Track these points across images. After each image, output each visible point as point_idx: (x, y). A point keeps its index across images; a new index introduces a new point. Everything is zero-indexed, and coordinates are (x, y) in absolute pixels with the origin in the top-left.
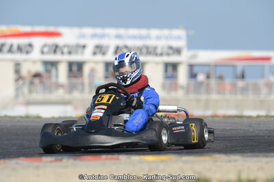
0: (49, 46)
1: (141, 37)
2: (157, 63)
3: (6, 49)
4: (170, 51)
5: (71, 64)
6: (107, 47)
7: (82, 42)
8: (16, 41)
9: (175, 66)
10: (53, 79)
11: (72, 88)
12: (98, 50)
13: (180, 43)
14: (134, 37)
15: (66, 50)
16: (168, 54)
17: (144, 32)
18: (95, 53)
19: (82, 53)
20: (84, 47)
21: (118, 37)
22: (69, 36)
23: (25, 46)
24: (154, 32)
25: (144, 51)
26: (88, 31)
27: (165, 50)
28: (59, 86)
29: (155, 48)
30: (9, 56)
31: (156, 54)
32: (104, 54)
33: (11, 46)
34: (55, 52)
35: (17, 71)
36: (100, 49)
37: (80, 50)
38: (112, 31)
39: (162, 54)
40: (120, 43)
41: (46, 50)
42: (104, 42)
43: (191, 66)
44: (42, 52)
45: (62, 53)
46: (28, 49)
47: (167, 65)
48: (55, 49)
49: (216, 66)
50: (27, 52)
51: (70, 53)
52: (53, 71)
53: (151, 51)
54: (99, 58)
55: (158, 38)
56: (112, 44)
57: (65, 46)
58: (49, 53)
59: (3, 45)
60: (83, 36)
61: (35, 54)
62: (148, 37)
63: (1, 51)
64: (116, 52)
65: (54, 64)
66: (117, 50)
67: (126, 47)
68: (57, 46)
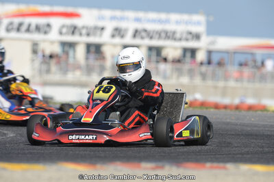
0: (67, 26)
1: (160, 21)
2: (175, 48)
3: (24, 28)
4: (189, 37)
5: (89, 46)
6: (126, 30)
7: (101, 24)
8: (34, 21)
9: (193, 52)
10: (71, 60)
11: (89, 70)
12: (117, 33)
13: (200, 29)
14: (153, 21)
15: (84, 31)
16: (187, 40)
17: (163, 16)
18: (113, 36)
19: (101, 35)
20: (103, 29)
21: (138, 20)
22: (88, 17)
23: (44, 25)
24: (174, 17)
25: (163, 35)
26: (107, 13)
27: (184, 36)
28: (77, 67)
29: (174, 33)
30: (27, 36)
31: (175, 39)
32: (122, 37)
33: (29, 25)
34: (73, 33)
35: (35, 52)
36: (118, 32)
37: (99, 32)
38: (131, 14)
39: (180, 39)
40: (139, 26)
41: (64, 30)
42: (123, 25)
43: (210, 53)
44: (61, 33)
46: (47, 29)
47: (185, 50)
48: (74, 30)
49: (235, 53)
50: (46, 33)
51: (88, 35)
52: (71, 53)
53: (169, 35)
54: (117, 40)
55: (177, 22)
56: (131, 26)
57: (83, 27)
58: (67, 33)
59: (21, 25)
60: (101, 18)
61: (54, 35)
62: (167, 21)
63: (18, 30)
64: (134, 36)
65: (72, 45)
66: (136, 33)
67: (145, 31)
68: (75, 28)
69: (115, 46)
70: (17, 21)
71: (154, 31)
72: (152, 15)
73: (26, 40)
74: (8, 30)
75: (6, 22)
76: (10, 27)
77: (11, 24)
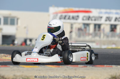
3: (67, 18)
5: (95, 25)
6: (112, 18)
7: (101, 15)
8: (72, 15)
10: (87, 31)
12: (107, 19)
15: (93, 19)
18: (106, 20)
19: (101, 20)
20: (101, 17)
21: (117, 13)
22: (95, 13)
23: (76, 16)
26: (103, 11)
28: (89, 34)
30: (69, 21)
32: (110, 21)
33: (69, 16)
34: (89, 19)
38: (114, 11)
40: (118, 16)
41: (85, 18)
42: (111, 15)
44: (83, 19)
45: (92, 20)
46: (76, 18)
48: (89, 18)
50: (77, 19)
51: (95, 20)
52: (88, 28)
54: (108, 22)
56: (114, 16)
57: (93, 17)
58: (86, 20)
59: (66, 16)
60: (101, 13)
61: (80, 20)
63: (65, 18)
64: (115, 20)
65: (88, 25)
66: (116, 19)
69: (107, 25)
70: (64, 14)
73: (68, 23)
74: (60, 19)
75: (59, 15)
76: (61, 17)
77: (61, 16)
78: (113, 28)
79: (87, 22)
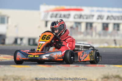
0: (77, 15)
1: (119, 12)
5: (87, 23)
7: (93, 13)
8: (63, 13)
10: (79, 30)
11: (87, 34)
14: (116, 12)
15: (85, 17)
17: (120, 10)
18: (98, 19)
19: (93, 19)
20: (93, 16)
21: (109, 11)
25: (120, 18)
26: (95, 9)
28: (81, 33)
32: (102, 19)
33: (61, 15)
34: (80, 18)
36: (100, 17)
38: (106, 9)
40: (110, 14)
41: (76, 17)
42: (103, 14)
44: (75, 18)
46: (68, 16)
50: (68, 18)
51: (87, 18)
52: (79, 27)
54: (100, 21)
56: (106, 14)
59: (57, 15)
60: (93, 11)
61: (71, 19)
63: (56, 17)
65: (79, 23)
66: (108, 18)
67: (112, 16)
68: (81, 16)
69: (99, 23)
70: (55, 13)
71: (116, 17)
72: (115, 9)
74: (51, 17)
75: (50, 13)
77: (53, 14)
78: (105, 27)
79: (78, 20)
